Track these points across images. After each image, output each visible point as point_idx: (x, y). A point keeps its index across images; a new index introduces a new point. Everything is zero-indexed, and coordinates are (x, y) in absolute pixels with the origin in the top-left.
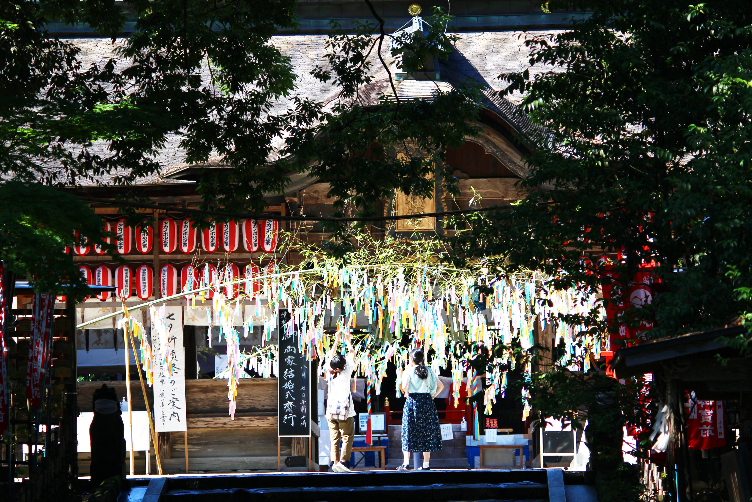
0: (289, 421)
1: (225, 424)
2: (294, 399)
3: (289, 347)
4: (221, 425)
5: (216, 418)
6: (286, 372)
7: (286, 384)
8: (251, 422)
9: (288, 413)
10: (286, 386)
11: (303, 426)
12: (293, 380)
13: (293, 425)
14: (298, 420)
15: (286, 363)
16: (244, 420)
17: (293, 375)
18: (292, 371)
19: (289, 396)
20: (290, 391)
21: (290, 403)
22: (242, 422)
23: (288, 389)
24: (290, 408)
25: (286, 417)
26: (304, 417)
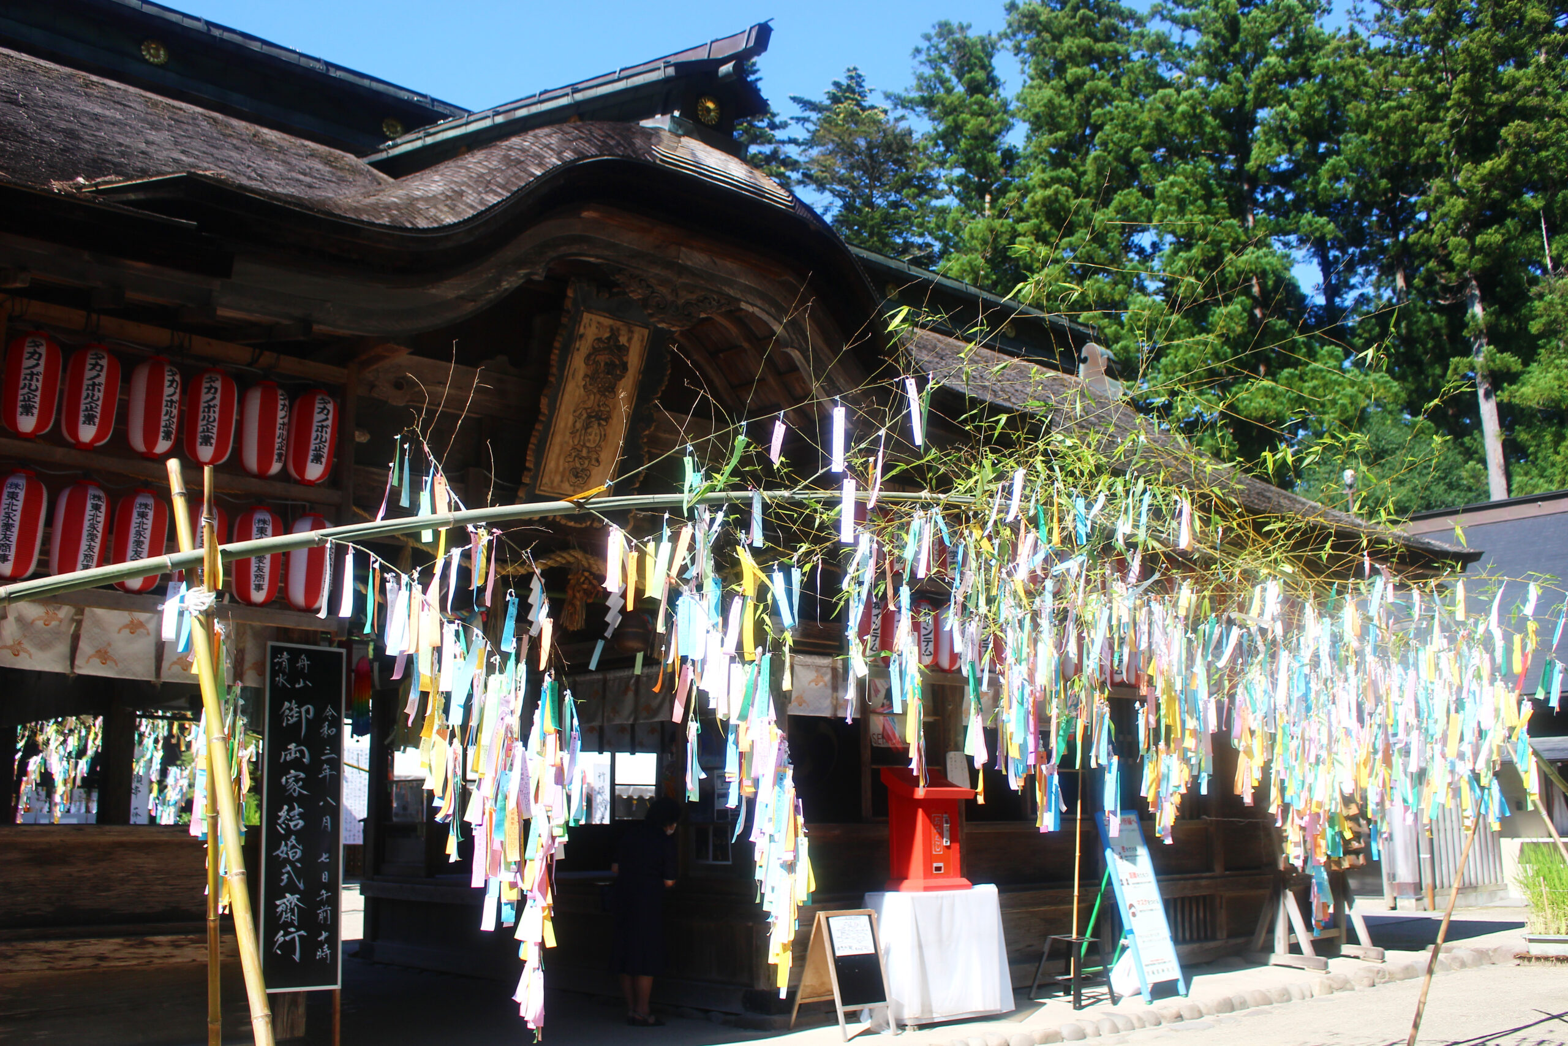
0: (288, 946)
1: (102, 958)
2: (301, 886)
3: (292, 746)
4: (89, 962)
5: (77, 942)
6: (283, 813)
7: (283, 848)
8: (176, 952)
9: (286, 926)
10: (283, 851)
11: (323, 959)
12: (299, 834)
13: (297, 957)
14: (310, 945)
15: (284, 788)
16: (157, 945)
17: (301, 823)
18: (298, 810)
19: (290, 878)
20: (292, 864)
21: (291, 899)
22: (151, 950)
23: (287, 861)
24: (292, 910)
25: (280, 937)
26: (324, 935)
